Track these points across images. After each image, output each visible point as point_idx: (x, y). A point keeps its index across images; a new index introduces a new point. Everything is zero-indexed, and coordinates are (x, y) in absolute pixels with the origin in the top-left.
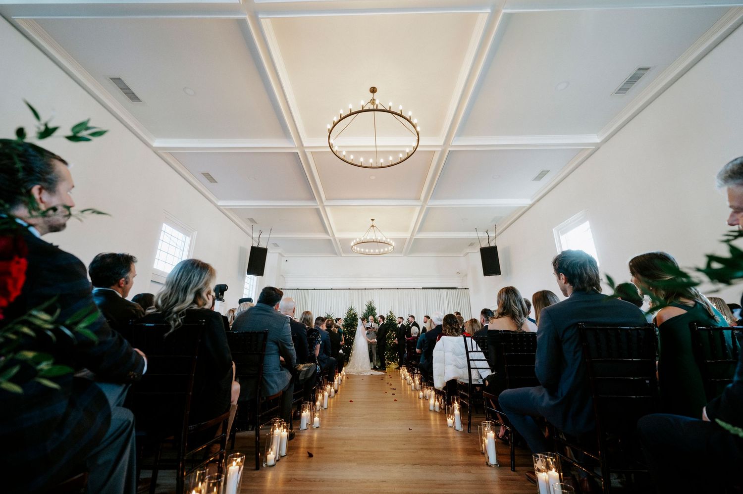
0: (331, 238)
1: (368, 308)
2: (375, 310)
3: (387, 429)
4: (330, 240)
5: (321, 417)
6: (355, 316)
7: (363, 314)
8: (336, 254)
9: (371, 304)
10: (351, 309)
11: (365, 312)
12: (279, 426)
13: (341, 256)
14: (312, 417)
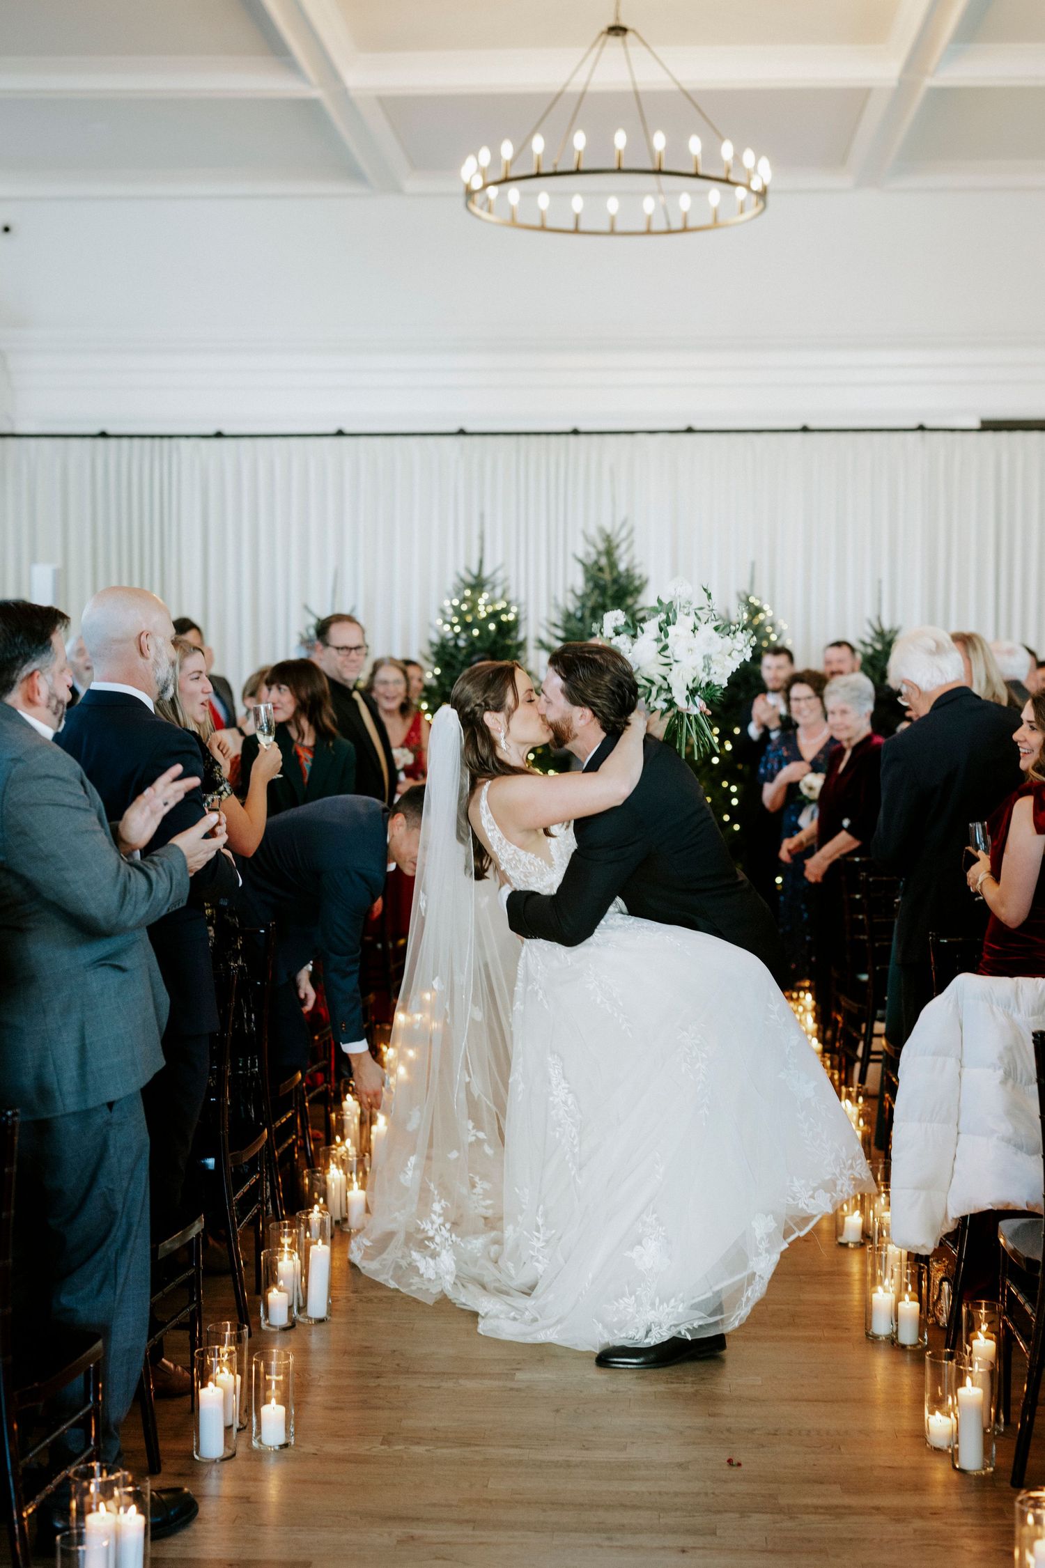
0: (317, 93)
1: (594, 574)
2: (638, 590)
3: (622, 1456)
4: (310, 109)
5: (295, 1398)
6: (506, 629)
7: (557, 618)
8: (354, 174)
9: (609, 552)
10: (478, 585)
11: (572, 605)
12: (106, 1491)
13: (399, 191)
14: (252, 1397)
